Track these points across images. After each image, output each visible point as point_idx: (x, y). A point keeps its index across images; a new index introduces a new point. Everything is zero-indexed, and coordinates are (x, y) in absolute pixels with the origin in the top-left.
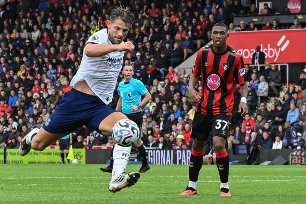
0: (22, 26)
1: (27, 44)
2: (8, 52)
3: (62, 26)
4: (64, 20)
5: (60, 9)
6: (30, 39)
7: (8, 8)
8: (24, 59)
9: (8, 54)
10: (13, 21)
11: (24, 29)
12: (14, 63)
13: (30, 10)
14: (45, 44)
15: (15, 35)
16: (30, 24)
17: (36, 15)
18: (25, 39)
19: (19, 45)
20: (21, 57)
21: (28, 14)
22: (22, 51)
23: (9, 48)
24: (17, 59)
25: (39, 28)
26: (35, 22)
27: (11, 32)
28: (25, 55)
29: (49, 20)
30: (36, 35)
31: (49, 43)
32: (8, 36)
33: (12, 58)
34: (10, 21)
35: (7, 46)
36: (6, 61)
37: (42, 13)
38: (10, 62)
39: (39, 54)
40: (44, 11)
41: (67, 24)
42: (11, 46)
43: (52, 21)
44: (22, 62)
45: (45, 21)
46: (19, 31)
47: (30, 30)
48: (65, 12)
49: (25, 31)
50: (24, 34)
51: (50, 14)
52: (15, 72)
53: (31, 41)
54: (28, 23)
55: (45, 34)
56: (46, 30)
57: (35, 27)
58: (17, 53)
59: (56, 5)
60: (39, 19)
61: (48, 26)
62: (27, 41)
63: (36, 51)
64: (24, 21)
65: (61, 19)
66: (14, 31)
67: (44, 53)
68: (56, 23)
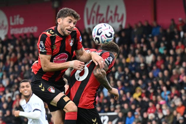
0: (137, 51)
1: (142, 68)
2: (124, 75)
3: (174, 50)
4: (177, 44)
5: (173, 33)
6: (144, 62)
7: (123, 34)
8: (140, 82)
9: (125, 78)
10: (129, 46)
11: (139, 53)
12: (130, 85)
13: (144, 36)
14: (159, 68)
15: (130, 59)
16: (145, 49)
17: (150, 40)
18: (140, 63)
19: (134, 69)
20: (137, 80)
21: (142, 40)
22: (137, 75)
23: (125, 72)
24: (133, 82)
25: (153, 52)
26: (149, 47)
27: (126, 57)
28: (141, 78)
29: (162, 44)
30: (150, 59)
31: (162, 66)
32: (123, 61)
33: (128, 81)
34: (126, 46)
35: (123, 70)
36: (122, 84)
37: (156, 39)
38: (126, 85)
39: (154, 77)
40: (158, 37)
41: (179, 48)
42: (127, 70)
43: (165, 45)
44: (138, 85)
45: (158, 46)
46: (134, 55)
47: (145, 54)
48: (177, 37)
49: (139, 56)
50: (139, 59)
51: (163, 39)
52: (132, 94)
53: (146, 65)
54: (142, 48)
55: (159, 58)
56: (160, 54)
57: (149, 52)
58: (133, 77)
59: (168, 31)
60: (152, 44)
61: (162, 50)
62: (142, 65)
63: (151, 74)
64: (138, 46)
65: (173, 43)
66: (129, 56)
67: (158, 76)
68: (168, 47)
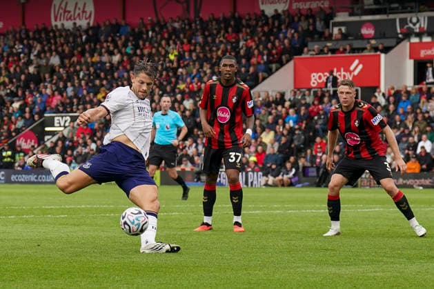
0: (103, 50)
1: (108, 68)
2: (89, 75)
3: (142, 50)
4: (144, 45)
5: (141, 33)
6: (110, 62)
7: (90, 32)
8: (105, 82)
9: (89, 77)
10: (95, 45)
11: (106, 52)
12: (94, 86)
13: (112, 35)
14: (125, 68)
15: (96, 58)
16: (111, 48)
17: (117, 39)
18: (106, 63)
19: (100, 69)
20: (101, 80)
21: (110, 39)
22: (102, 75)
23: (90, 72)
24: (97, 82)
25: (120, 52)
26: (116, 46)
27: (92, 56)
28: (106, 78)
29: (130, 44)
30: (116, 58)
31: (128, 67)
32: (89, 60)
33: (92, 81)
34: (92, 45)
35: (88, 70)
36: (87, 84)
37: (123, 37)
38: (90, 85)
39: (119, 78)
40: (125, 37)
41: (146, 48)
42: (92, 69)
43: (132, 45)
44: (103, 85)
45: (125, 46)
46: (101, 55)
47: (111, 54)
48: (145, 36)
49: (106, 55)
50: (105, 58)
51: (131, 38)
52: (95, 95)
53: (112, 65)
54: (108, 47)
55: (125, 58)
56: (127, 54)
57: (116, 51)
58: (98, 77)
59: (136, 30)
60: (120, 43)
61: (129, 50)
62: (108, 65)
63: (116, 75)
64: (105, 45)
65: (141, 43)
66: (96, 55)
67: (123, 76)
68: (136, 47)
